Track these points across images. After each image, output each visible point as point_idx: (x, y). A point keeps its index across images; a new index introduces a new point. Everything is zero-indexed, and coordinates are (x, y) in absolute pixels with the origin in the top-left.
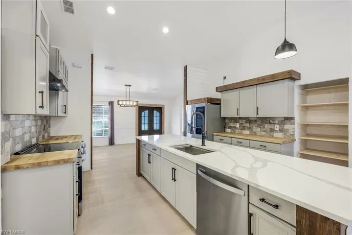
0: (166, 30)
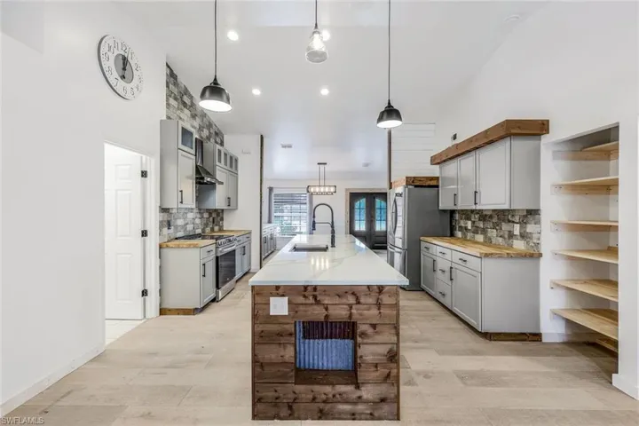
0: (325, 92)
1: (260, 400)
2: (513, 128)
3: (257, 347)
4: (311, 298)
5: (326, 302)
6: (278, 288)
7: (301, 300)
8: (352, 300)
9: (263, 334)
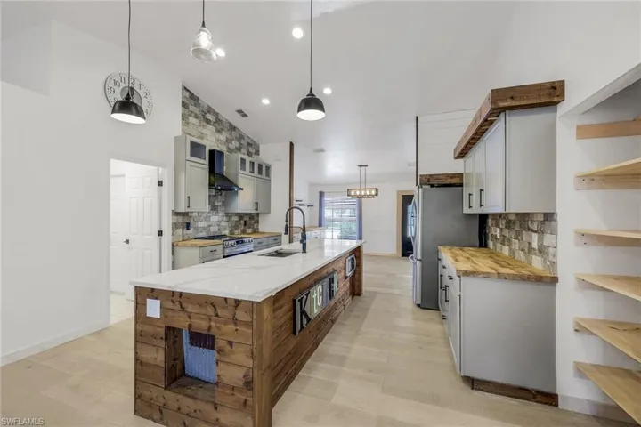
1: (139, 396)
2: (502, 100)
3: (139, 345)
4: (177, 303)
5: (189, 310)
6: (153, 290)
7: (170, 305)
8: (210, 311)
9: (142, 333)
